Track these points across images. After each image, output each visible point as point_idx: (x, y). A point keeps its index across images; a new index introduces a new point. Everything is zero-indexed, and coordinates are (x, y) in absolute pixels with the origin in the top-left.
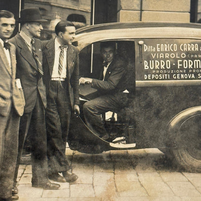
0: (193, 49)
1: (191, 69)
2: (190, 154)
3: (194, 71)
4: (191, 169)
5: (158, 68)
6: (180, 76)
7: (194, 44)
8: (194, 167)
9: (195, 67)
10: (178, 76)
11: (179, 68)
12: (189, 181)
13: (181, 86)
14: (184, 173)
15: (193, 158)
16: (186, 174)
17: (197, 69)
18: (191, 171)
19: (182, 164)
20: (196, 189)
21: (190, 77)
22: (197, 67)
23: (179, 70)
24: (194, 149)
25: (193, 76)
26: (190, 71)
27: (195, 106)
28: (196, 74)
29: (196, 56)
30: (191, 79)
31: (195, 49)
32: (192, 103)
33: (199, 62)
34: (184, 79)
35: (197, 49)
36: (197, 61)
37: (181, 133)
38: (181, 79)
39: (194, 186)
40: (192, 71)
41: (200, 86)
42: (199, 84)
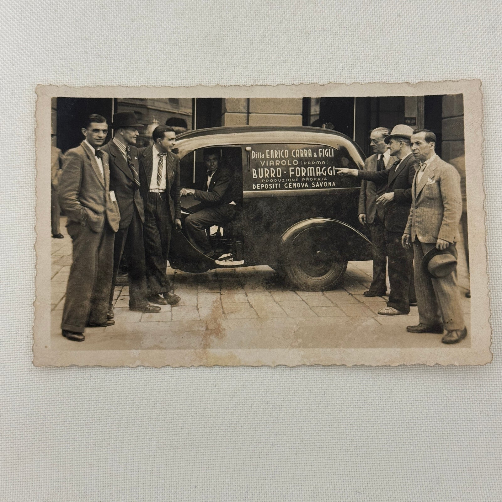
0: (306, 155)
1: (304, 177)
2: (304, 271)
3: (308, 179)
4: (306, 287)
5: (268, 177)
6: (292, 185)
7: (307, 149)
8: (309, 286)
9: (308, 175)
10: (290, 185)
11: (290, 176)
12: (303, 300)
13: (293, 197)
14: (297, 292)
15: (308, 276)
16: (300, 293)
17: (311, 177)
18: (305, 289)
19: (295, 282)
20: (311, 309)
21: (303, 187)
22: (311, 175)
23: (291, 178)
24: (309, 265)
25: (307, 185)
26: (303, 179)
27: (310, 218)
28: (310, 183)
29: (309, 163)
30: (304, 188)
31: (308, 155)
32: (305, 215)
33: (312, 169)
34: (297, 188)
35: (311, 155)
36: (311, 168)
37: (294, 248)
38: (293, 188)
39: (309, 306)
40: (306, 179)
41: (314, 195)
42: (313, 194)
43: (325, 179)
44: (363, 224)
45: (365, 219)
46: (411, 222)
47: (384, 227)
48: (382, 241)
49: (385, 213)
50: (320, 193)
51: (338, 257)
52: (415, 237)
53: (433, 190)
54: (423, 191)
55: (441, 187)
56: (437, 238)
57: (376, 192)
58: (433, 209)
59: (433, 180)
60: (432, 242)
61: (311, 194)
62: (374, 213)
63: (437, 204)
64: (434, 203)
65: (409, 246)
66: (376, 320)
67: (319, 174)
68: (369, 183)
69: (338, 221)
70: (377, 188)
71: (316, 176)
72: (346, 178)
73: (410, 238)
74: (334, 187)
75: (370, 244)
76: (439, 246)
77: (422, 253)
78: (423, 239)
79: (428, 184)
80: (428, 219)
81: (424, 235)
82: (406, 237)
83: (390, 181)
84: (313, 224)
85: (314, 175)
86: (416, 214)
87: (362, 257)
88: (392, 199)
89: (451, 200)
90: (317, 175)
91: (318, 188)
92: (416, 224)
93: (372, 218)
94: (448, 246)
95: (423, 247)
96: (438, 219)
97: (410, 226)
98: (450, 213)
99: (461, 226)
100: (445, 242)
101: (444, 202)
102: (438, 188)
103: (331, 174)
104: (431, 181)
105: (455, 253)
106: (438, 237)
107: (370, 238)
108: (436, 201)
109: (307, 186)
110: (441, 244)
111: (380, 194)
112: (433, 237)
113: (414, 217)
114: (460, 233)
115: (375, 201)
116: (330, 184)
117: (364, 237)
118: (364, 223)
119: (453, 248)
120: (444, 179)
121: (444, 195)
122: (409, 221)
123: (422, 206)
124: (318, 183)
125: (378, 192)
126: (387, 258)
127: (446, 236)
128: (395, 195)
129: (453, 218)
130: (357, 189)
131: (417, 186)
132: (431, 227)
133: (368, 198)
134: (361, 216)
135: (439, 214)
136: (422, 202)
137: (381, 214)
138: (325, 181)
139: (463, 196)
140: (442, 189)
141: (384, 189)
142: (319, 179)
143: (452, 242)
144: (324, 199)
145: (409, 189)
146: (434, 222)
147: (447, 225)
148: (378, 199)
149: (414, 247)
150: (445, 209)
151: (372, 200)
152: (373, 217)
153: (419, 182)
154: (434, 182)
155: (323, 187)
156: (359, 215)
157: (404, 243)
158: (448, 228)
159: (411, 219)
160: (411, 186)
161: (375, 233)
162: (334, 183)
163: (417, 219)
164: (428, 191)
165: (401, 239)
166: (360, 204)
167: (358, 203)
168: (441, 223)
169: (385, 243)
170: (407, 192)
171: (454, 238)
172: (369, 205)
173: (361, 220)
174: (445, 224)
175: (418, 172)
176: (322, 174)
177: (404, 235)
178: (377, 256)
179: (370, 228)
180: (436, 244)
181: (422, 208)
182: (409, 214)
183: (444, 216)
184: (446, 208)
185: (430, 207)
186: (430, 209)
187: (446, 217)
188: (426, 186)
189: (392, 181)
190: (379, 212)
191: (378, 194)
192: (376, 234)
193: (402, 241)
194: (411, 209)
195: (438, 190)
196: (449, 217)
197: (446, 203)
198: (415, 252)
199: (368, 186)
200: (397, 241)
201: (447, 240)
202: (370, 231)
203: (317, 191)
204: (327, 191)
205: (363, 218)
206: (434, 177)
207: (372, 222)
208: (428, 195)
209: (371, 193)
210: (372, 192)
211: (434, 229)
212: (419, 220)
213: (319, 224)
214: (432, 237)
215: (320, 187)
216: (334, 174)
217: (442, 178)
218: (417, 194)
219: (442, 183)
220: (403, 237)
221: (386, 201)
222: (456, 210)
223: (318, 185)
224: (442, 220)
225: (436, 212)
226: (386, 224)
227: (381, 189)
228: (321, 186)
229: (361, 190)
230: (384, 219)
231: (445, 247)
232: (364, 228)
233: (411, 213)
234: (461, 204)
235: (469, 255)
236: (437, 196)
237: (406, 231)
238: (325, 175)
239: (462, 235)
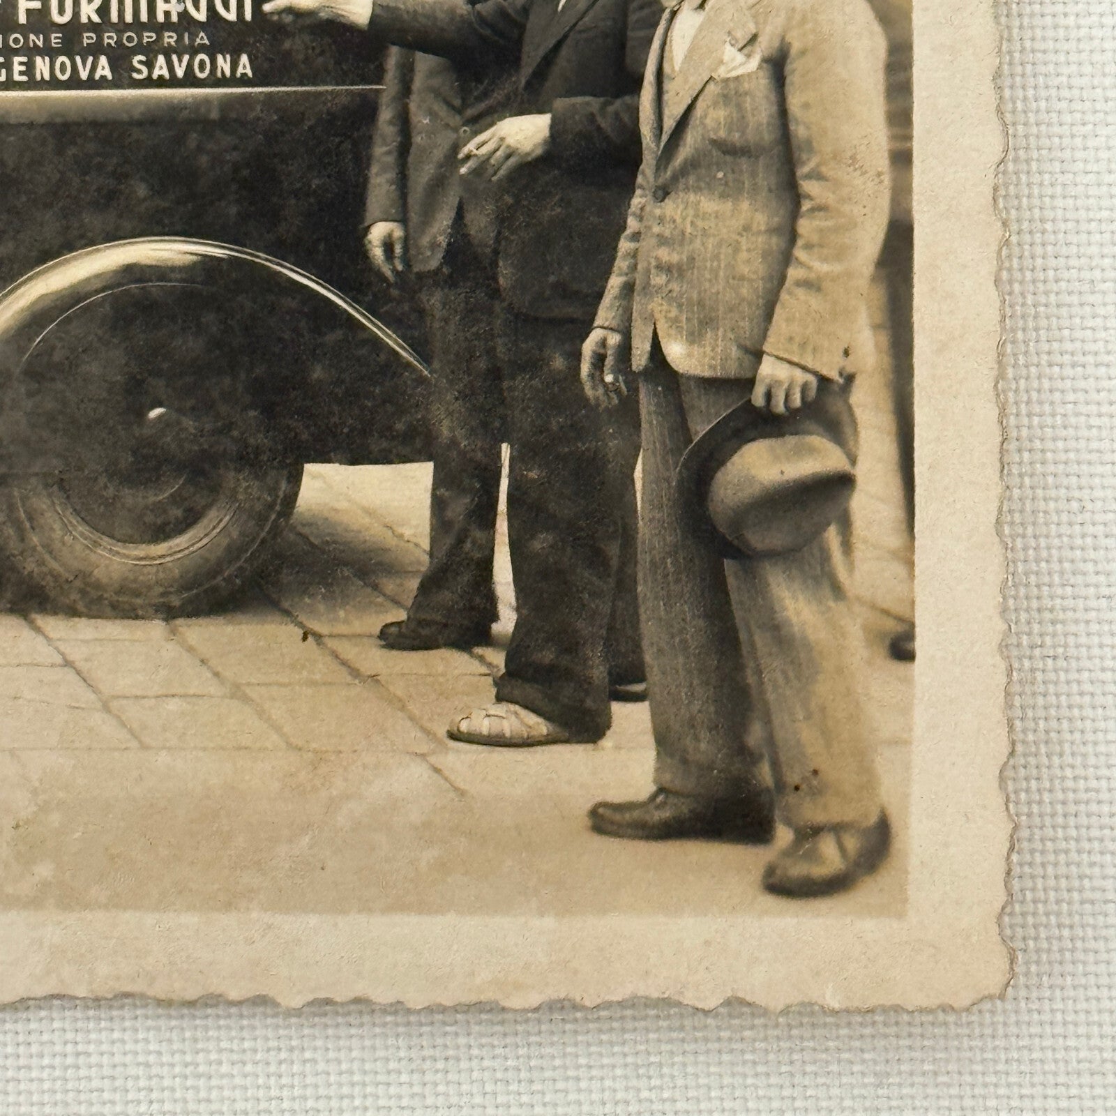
1: (92, 26)
2: (77, 512)
3: (110, 38)
4: (83, 592)
6: (30, 68)
8: (98, 586)
9: (114, 17)
10: (17, 68)
11: (22, 19)
12: (68, 663)
13: (31, 125)
14: (40, 620)
15: (95, 536)
16: (54, 626)
17: (128, 27)
18: (80, 606)
19: (30, 566)
20: (106, 708)
21: (84, 75)
22: (129, 18)
23: (25, 30)
24: (103, 480)
25: (104, 69)
26: (88, 38)
27: (113, 236)
28: (119, 59)
30: (92, 84)
32: (91, 220)
34: (54, 84)
37: (30, 394)
38: (33, 84)
39: (95, 690)
40: (100, 38)
41: (140, 124)
42: (136, 114)
43: (202, 39)
45: (398, 250)
46: (634, 268)
47: (495, 293)
48: (482, 364)
49: (503, 220)
50: (174, 109)
51: (259, 439)
52: (648, 347)
53: (748, 105)
54: (700, 105)
55: (789, 89)
56: (758, 355)
57: (459, 111)
58: (745, 205)
59: (749, 56)
60: (732, 370)
61: (125, 117)
62: (443, 221)
63: (765, 176)
64: (754, 175)
65: (618, 391)
66: (437, 770)
67: (167, 14)
68: (424, 62)
69: (262, 259)
70: (464, 92)
71: (152, 25)
72: (307, 38)
73: (625, 350)
74: (244, 81)
75: (421, 380)
76: (769, 396)
77: (681, 428)
78: (690, 355)
79: (722, 73)
80: (716, 257)
81: (694, 337)
82: (603, 343)
83: (531, 56)
84: (131, 272)
85: (144, 17)
86: (656, 229)
87: (377, 444)
88: (539, 152)
89: (836, 156)
90: (161, 18)
91: (161, 83)
92: (659, 280)
93: (434, 246)
94: (812, 393)
95: (686, 399)
96: (765, 255)
97: (628, 289)
98: (830, 223)
99: (878, 295)
100: (800, 376)
101: (802, 171)
102: (773, 97)
103: (232, 16)
104: (740, 57)
105: (848, 430)
106: (767, 347)
107: (421, 347)
108: (762, 161)
109: (107, 73)
110: (779, 383)
111: (481, 121)
112: (740, 347)
113: (647, 243)
114: (876, 327)
115: (452, 158)
116: (224, 64)
117: (391, 339)
118: (394, 270)
119: (835, 405)
120: (803, 53)
121: (799, 131)
122: (621, 264)
123: (687, 189)
124: (161, 59)
125: (470, 112)
126: (505, 450)
127: (803, 346)
128: (553, 127)
129: (840, 254)
130: (362, 94)
131: (667, 86)
132: (729, 296)
133: (418, 139)
134: (378, 232)
135: (771, 231)
136: (692, 165)
137: (480, 223)
138: (202, 49)
139: (893, 138)
140: (795, 102)
141: (498, 95)
142: (170, 38)
143: (833, 374)
144: (193, 139)
145: (628, 99)
146: (745, 270)
147: (811, 285)
148: (470, 147)
149: (642, 395)
150: (806, 206)
151: (438, 154)
152: (443, 240)
153: (677, 68)
154: (754, 63)
155: (190, 80)
156: (367, 230)
157: (591, 376)
158: (815, 302)
159: (634, 255)
160: (636, 84)
161: (446, 321)
162: (244, 59)
163: (664, 254)
164: (721, 114)
165: (577, 356)
166: (374, 169)
167: (368, 167)
168: (782, 279)
169: (495, 374)
170: (617, 114)
171: (846, 353)
172: (422, 176)
173: (377, 253)
174: (799, 284)
175: (674, 14)
176: (184, 15)
177: (595, 336)
178: (454, 443)
179: (423, 296)
180: (750, 383)
181: (692, 197)
182: (625, 228)
183: (800, 242)
184: (809, 197)
185: (730, 191)
186: (729, 205)
187: (808, 247)
188: (711, 87)
189: (541, 52)
190: (469, 217)
191: (467, 123)
192: (452, 328)
193: (585, 368)
194: (636, 201)
195: (774, 108)
196: (821, 246)
197: (809, 176)
198: (644, 425)
199: (418, 83)
200: (559, 363)
201: (810, 365)
202: (421, 312)
203: (160, 103)
204: (207, 101)
205: (388, 246)
206: (753, 39)
207: (434, 264)
208: (722, 134)
210: (442, 110)
211: (745, 308)
212: (675, 258)
213: (159, 272)
214: (734, 349)
215: (173, 82)
216: (248, 16)
217: (796, 47)
218: (669, 124)
219: (796, 71)
220: (589, 346)
221: (508, 156)
222: (857, 210)
223: (161, 69)
224: (787, 258)
225: (761, 220)
226: (506, 274)
227: (485, 95)
228: (180, 73)
229: (385, 99)
230: (496, 252)
231: (797, 401)
232: (395, 292)
233: (632, 224)
234: (887, 179)
235: (916, 444)
236: (768, 137)
237: (606, 313)
238: (201, 16)
239: (884, 339)
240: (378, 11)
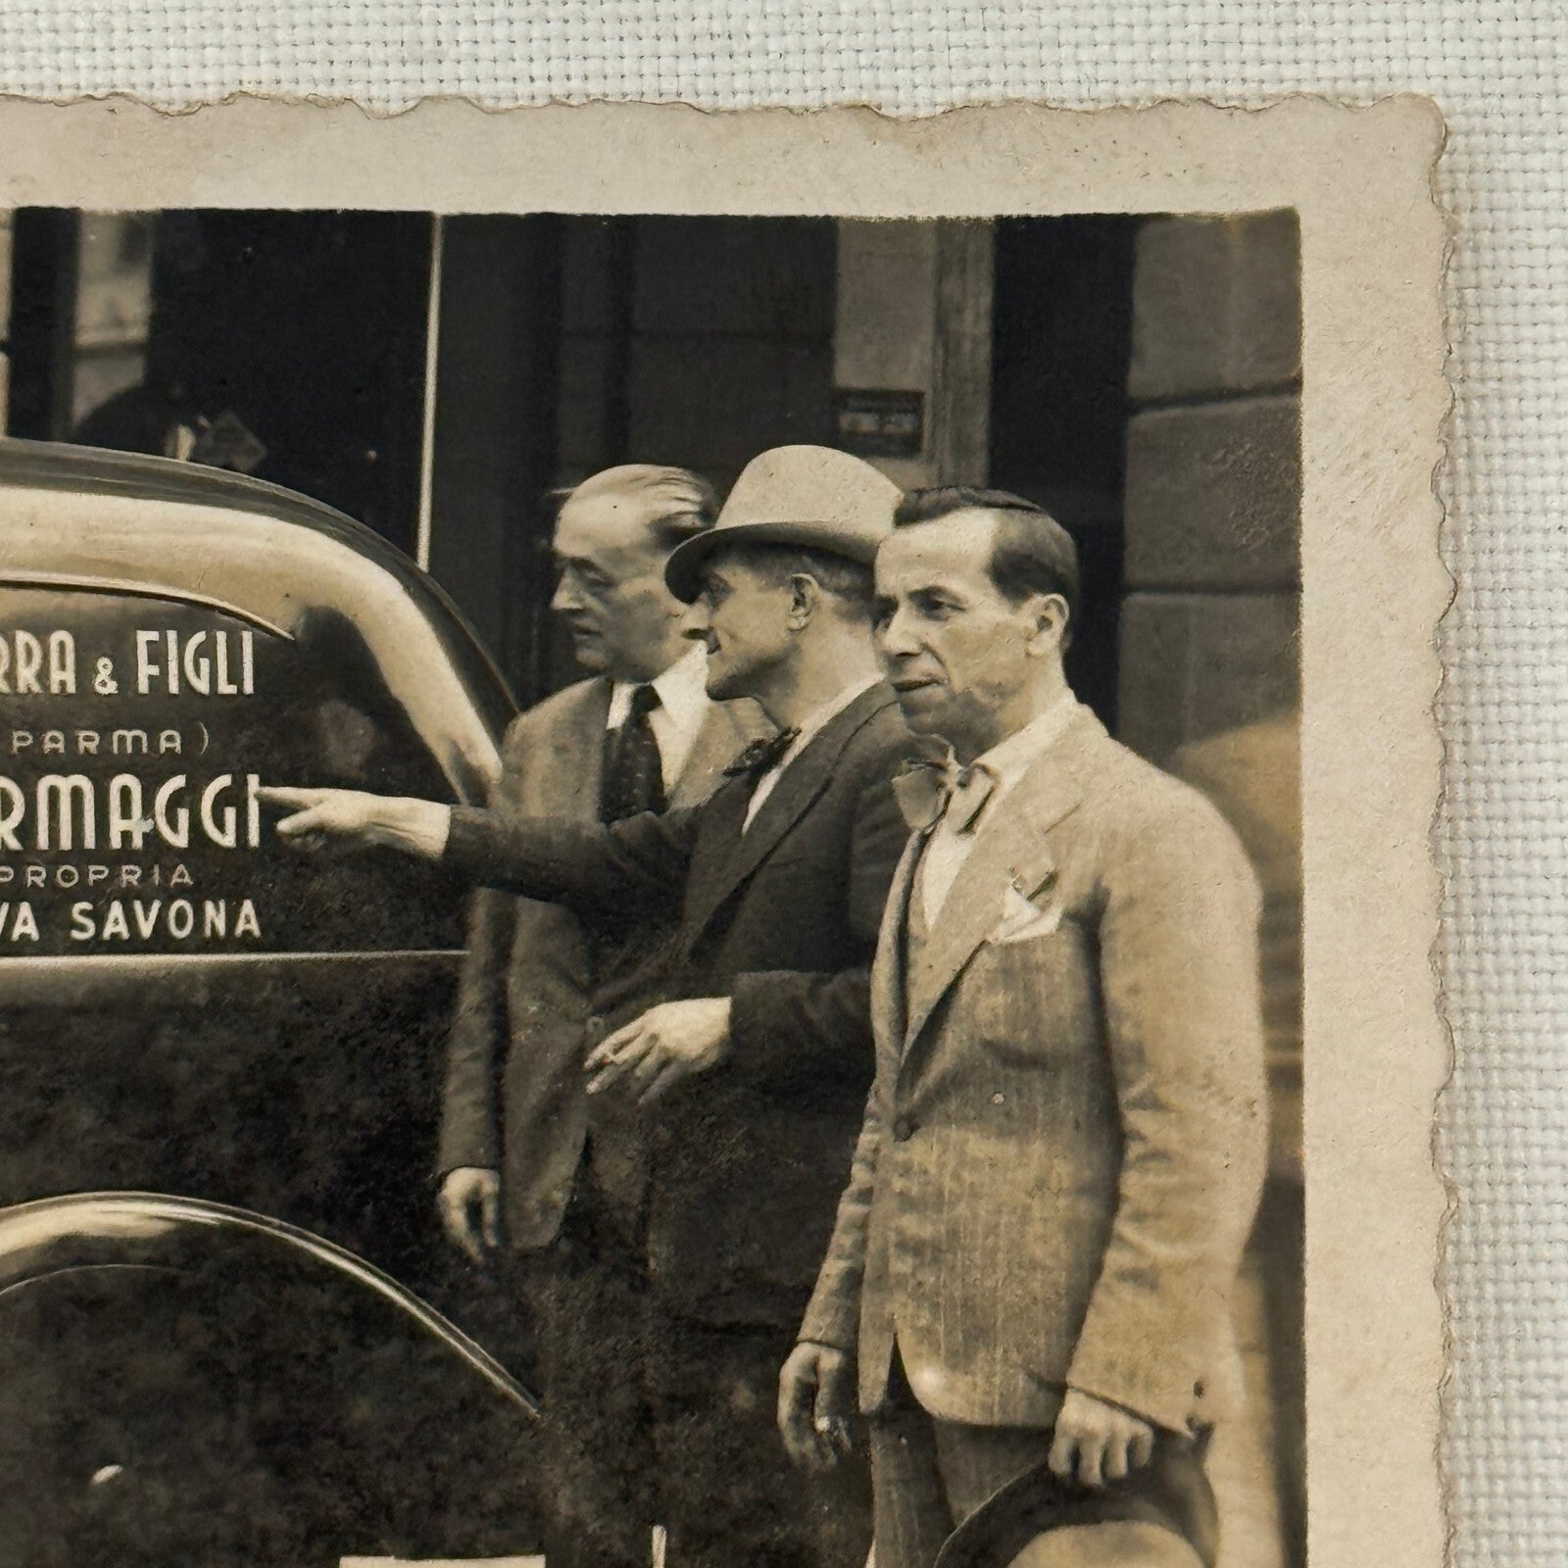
0: (27, 676)
1: (7, 856)
3: (36, 876)
7: (42, 629)
9: (43, 841)
17: (64, 857)
22: (66, 843)
25: (26, 925)
28: (52, 909)
29: (53, 741)
30: (7, 947)
31: (43, 676)
33: (77, 794)
35: (69, 677)
36: (65, 784)
40: (20, 875)
41: (79, 1010)
42: (79, 993)
43: (182, 876)
44: (473, 1249)
45: (489, 1213)
46: (862, 1245)
47: (643, 1284)
48: (622, 1398)
50: (138, 988)
52: (884, 1373)
53: (1042, 987)
54: (966, 985)
55: (1106, 963)
56: (1058, 1390)
57: (587, 991)
58: (1037, 1147)
59: (1043, 909)
60: (1019, 1415)
61: (60, 1000)
62: (562, 1166)
63: (1070, 1102)
64: (1050, 1097)
65: (837, 1445)
67: (126, 836)
68: (532, 914)
69: (273, 1227)
71: (103, 853)
72: (345, 873)
73: (848, 1379)
74: (247, 943)
75: (527, 1423)
76: (1076, 1457)
77: (937, 1509)
78: (950, 1388)
79: (1001, 935)
80: (993, 1229)
81: (957, 1360)
82: (814, 1366)
83: (701, 901)
84: (69, 1248)
85: (90, 842)
86: (898, 1184)
87: (453, 1526)
88: (712, 1057)
89: (1181, 1073)
90: (116, 842)
91: (116, 946)
92: (901, 1265)
93: (546, 1206)
94: (1145, 1455)
95: (945, 1460)
96: (1071, 1227)
97: (853, 1280)
98: (1173, 1180)
100: (1125, 1426)
101: (1129, 1094)
102: (1082, 975)
103: (228, 840)
104: (1029, 911)
105: (1202, 1516)
106: (1073, 1378)
107: (522, 1369)
108: (1065, 1080)
109: (32, 930)
110: (1091, 1436)
111: (622, 1008)
112: (1031, 1375)
113: (885, 1206)
114: (1245, 1350)
115: (575, 1066)
116: (215, 916)
117: (476, 1356)
118: (485, 1249)
119: (1180, 1474)
120: (1130, 903)
121: (1125, 1031)
122: (842, 1239)
123: (948, 1120)
124: (116, 909)
125: (604, 994)
126: (659, 1538)
127: (1131, 1377)
128: (734, 1018)
129: (1188, 1229)
130: (435, 965)
131: (914, 954)
132: (1012, 1295)
133: (521, 1036)
134: (459, 1184)
135: (1081, 1190)
136: (952, 1083)
137: (619, 1171)
138: (182, 891)
139: (1272, 1045)
140: (1116, 985)
141: (648, 968)
142: (131, 875)
143: (1178, 1424)
144: (165, 1040)
145: (853, 975)
146: (1038, 1251)
147: (1144, 1278)
148: (603, 1050)
149: (876, 1452)
150: (1134, 1150)
151: (554, 1060)
152: (560, 1197)
153: (931, 921)
154: (1051, 922)
155: (161, 941)
156: (440, 1182)
157: (796, 1419)
158: (1148, 1306)
159: (863, 1225)
160: (866, 952)
161: (565, 1329)
162: (248, 907)
163: (912, 1224)
164: (1000, 999)
165: (772, 1385)
166: (453, 1083)
167: (442, 1077)
168: (1097, 1268)
169: (644, 1416)
170: (834, 998)
171: (1199, 1390)
172: (527, 1098)
173: (457, 1218)
174: (1124, 1276)
175: (925, 840)
176: (153, 838)
177: (801, 1354)
178: (577, 1524)
179: (529, 1288)
180: (1043, 1435)
181: (954, 1133)
182: (845, 1180)
183: (1126, 1209)
184: (1142, 1138)
185: (1013, 1126)
186: (1011, 1148)
187: (1139, 1217)
188: (984, 956)
189: (717, 900)
190: (602, 1163)
191: (597, 1012)
192: (574, 1341)
193: (785, 1407)
194: (866, 1139)
195: (1084, 994)
196: (1159, 1216)
197: (1140, 1104)
198: (879, 1501)
200: (743, 1397)
201: (1142, 1405)
202: (525, 1314)
203: (113, 977)
204: (188, 975)
205: (474, 1207)
206: (1051, 881)
207: (547, 1235)
208: (1002, 1031)
209: (545, 998)
210: (554, 986)
211: (1038, 1312)
212: (927, 1231)
213: (114, 1248)
214: (1021, 1381)
215: (134, 945)
216: (254, 838)
217: (1118, 893)
218: (918, 1015)
219: (1118, 932)
220: (791, 1371)
221: (664, 1064)
222: (1216, 1160)
223: (116, 924)
224: (1104, 1236)
225: (1063, 1171)
226: (659, 1254)
227: (629, 964)
228: (146, 929)
229: (469, 972)
230: (644, 1219)
231: (1120, 1465)
232: (484, 1281)
233: (860, 1174)
234: (1262, 1112)
236: (1075, 1038)
237: (817, 1320)
238: (180, 840)
239: (1259, 1366)
240: (458, 832)
